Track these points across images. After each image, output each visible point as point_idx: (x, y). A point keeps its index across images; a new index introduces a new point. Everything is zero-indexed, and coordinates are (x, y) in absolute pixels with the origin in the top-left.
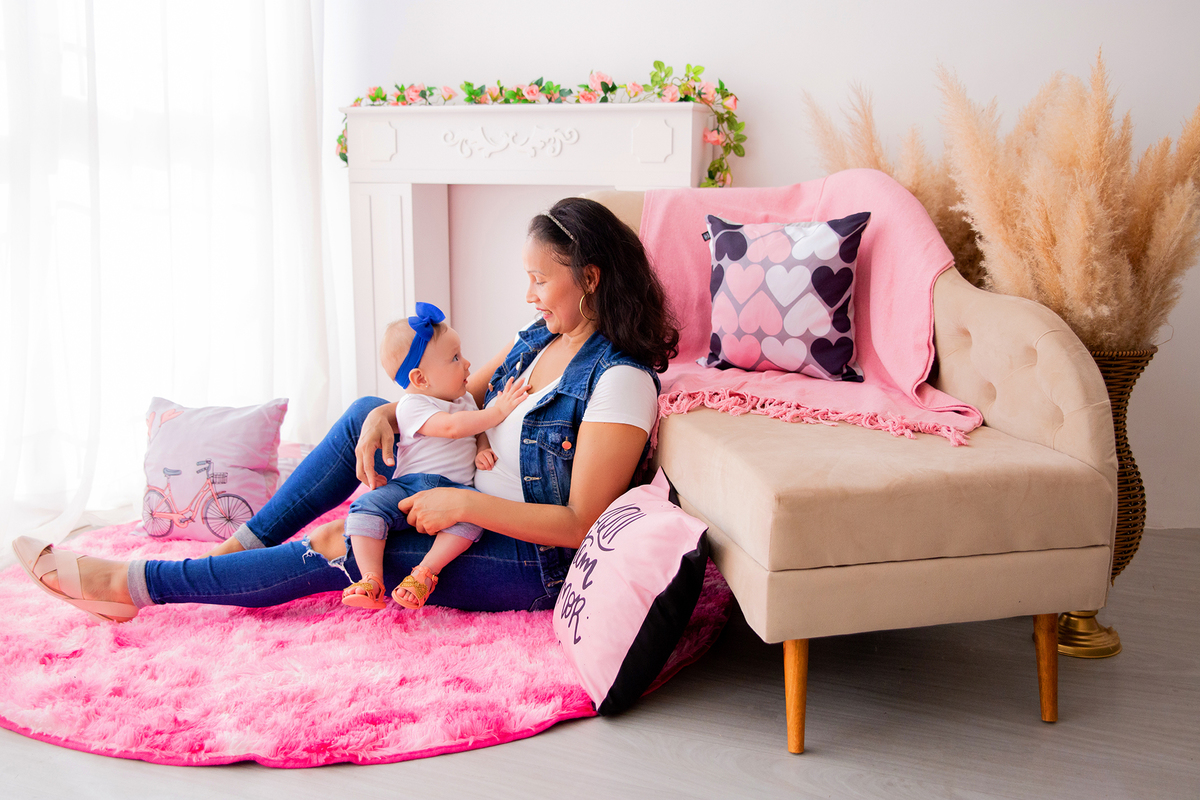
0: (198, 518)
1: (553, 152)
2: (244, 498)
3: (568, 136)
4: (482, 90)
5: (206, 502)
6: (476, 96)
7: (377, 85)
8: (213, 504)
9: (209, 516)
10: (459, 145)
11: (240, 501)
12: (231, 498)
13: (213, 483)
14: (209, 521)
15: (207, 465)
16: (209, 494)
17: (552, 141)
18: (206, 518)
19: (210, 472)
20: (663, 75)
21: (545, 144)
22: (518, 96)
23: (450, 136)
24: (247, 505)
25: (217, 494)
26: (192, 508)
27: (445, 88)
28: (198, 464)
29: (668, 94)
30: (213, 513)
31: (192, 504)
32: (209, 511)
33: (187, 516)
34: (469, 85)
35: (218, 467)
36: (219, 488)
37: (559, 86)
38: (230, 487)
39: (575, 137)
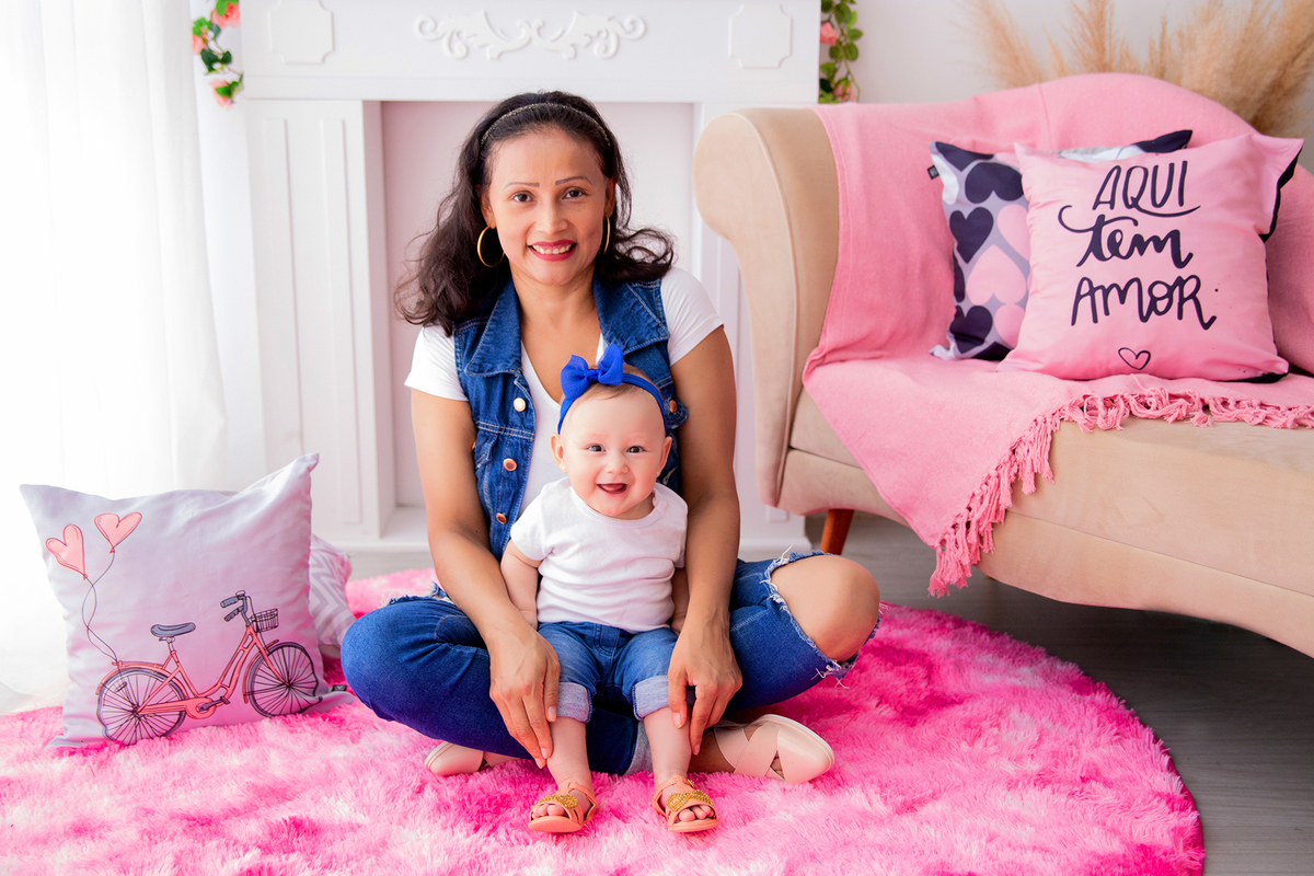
0: (237, 696)
1: (606, 51)
2: (303, 644)
3: (628, 26)
5: (250, 666)
8: (263, 667)
9: (257, 687)
10: (444, 42)
11: (298, 651)
12: (286, 649)
13: (258, 630)
14: (257, 696)
15: (240, 603)
16: (255, 651)
17: (604, 34)
18: (252, 693)
19: (249, 614)
21: (591, 38)
23: (429, 26)
24: (307, 654)
25: (267, 648)
26: (226, 682)
28: (224, 604)
30: (264, 681)
31: (225, 675)
32: (257, 679)
33: (216, 697)
35: (260, 603)
36: (268, 637)
38: (282, 633)
39: (641, 29)
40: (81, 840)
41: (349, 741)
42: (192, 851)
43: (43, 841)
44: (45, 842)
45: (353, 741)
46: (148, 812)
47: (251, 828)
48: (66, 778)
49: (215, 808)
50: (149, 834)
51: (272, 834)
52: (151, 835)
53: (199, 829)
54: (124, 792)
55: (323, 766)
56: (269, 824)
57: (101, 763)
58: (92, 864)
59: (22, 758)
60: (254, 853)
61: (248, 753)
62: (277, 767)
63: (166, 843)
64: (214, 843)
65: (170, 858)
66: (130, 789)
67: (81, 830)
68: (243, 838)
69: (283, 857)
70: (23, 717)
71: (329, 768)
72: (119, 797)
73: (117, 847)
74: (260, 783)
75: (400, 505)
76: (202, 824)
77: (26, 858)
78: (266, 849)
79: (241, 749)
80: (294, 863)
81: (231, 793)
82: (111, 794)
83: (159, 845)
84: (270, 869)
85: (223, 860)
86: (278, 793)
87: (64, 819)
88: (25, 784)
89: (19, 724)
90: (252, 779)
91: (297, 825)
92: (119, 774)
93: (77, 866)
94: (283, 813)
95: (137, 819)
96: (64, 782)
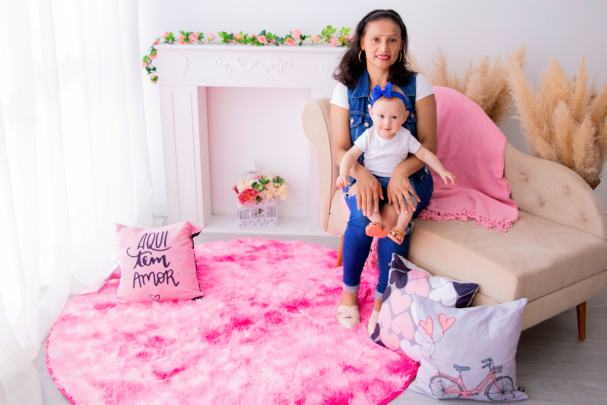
1: (278, 71)
3: (286, 63)
4: (232, 35)
6: (228, 38)
7: (169, 31)
10: (224, 67)
17: (278, 65)
20: (331, 32)
21: (273, 67)
22: (254, 40)
23: (219, 62)
27: (211, 34)
29: (333, 41)
34: (224, 33)
37: (275, 35)
39: (290, 64)
40: (95, 339)
41: (178, 309)
42: (126, 345)
43: (85, 338)
44: (85, 339)
45: (179, 308)
46: (116, 331)
47: (143, 338)
48: (94, 317)
49: (135, 331)
50: (114, 338)
51: (149, 341)
52: (115, 339)
53: (129, 338)
54: (110, 323)
55: (168, 318)
56: (149, 337)
57: (105, 312)
58: (97, 347)
59: (82, 310)
60: (143, 347)
61: (147, 311)
62: (155, 318)
63: (119, 342)
64: (133, 342)
65: (119, 348)
66: (111, 322)
67: (96, 335)
68: (141, 342)
69: (151, 348)
70: (84, 295)
71: (170, 319)
72: (108, 325)
73: (105, 342)
74: (148, 323)
75: (213, 214)
76: (130, 336)
77: (80, 344)
78: (146, 346)
79: (145, 310)
80: (154, 352)
81: (140, 326)
82: (106, 324)
83: (117, 342)
84: (146, 353)
85: (134, 348)
86: (154, 327)
87: (92, 331)
88: (82, 319)
89: (83, 296)
90: (147, 322)
91: (157, 338)
92: (109, 317)
93: (93, 348)
94: (154, 334)
95: (112, 333)
96: (93, 318)
